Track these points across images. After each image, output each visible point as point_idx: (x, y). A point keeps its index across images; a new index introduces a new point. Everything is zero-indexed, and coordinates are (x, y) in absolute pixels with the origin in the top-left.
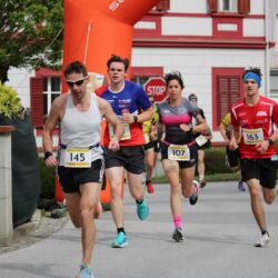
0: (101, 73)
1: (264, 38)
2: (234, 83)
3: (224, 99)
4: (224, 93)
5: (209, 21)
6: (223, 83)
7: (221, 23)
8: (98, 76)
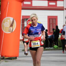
0: (12, 17)
1: (63, 7)
2: (54, 21)
3: (51, 25)
5: (47, 2)
6: (51, 20)
7: (50, 2)
8: (11, 18)
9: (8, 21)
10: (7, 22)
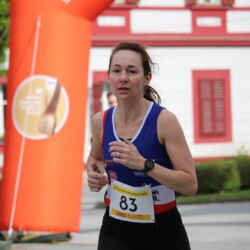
2: (218, 87)
4: (207, 99)
9: (39, 91)
10: (34, 94)
